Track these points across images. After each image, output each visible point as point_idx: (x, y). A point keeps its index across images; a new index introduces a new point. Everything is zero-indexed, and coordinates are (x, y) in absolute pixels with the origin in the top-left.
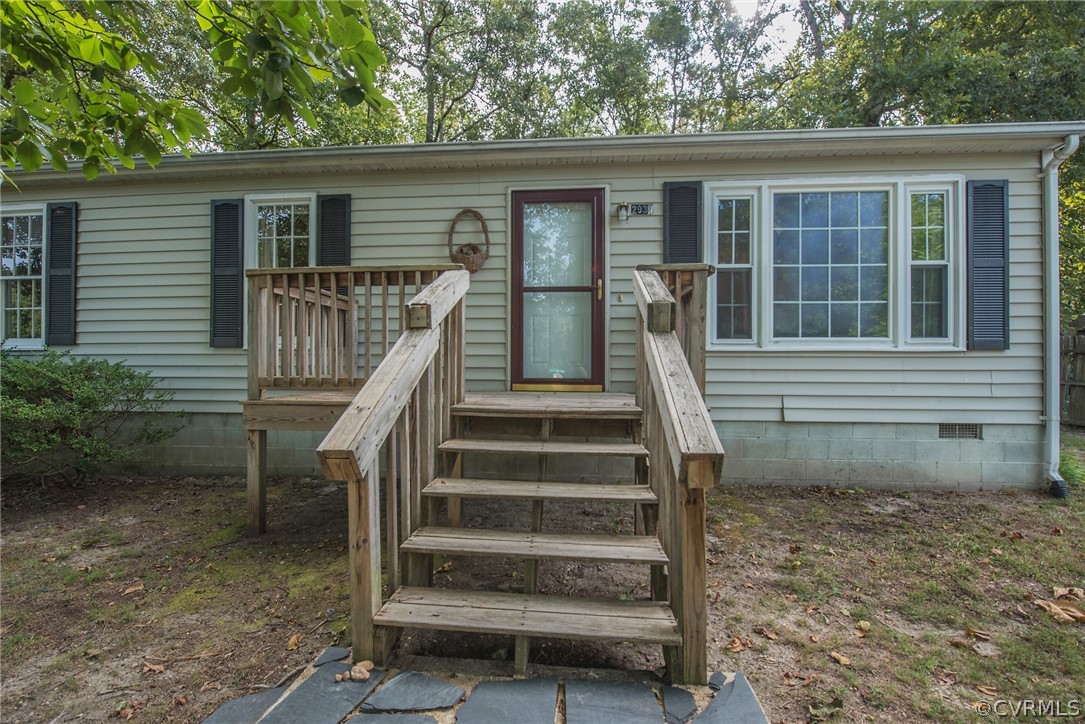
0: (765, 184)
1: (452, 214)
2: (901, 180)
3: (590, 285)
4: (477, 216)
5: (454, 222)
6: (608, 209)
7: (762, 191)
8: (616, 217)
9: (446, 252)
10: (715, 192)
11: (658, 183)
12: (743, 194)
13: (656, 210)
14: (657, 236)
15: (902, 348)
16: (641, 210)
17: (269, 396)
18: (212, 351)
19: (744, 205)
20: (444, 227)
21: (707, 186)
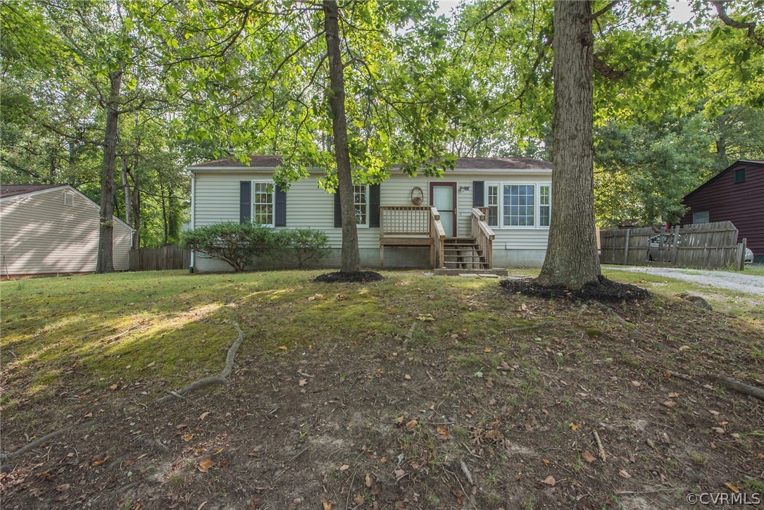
0: (501, 182)
1: (412, 188)
2: (537, 182)
3: (452, 209)
4: (419, 189)
5: (413, 190)
6: (458, 188)
7: (501, 185)
8: (460, 190)
9: (410, 199)
10: (488, 184)
11: (472, 181)
12: (495, 185)
13: (471, 189)
14: (471, 196)
15: (537, 229)
16: (467, 188)
17: (385, 236)
18: (334, 228)
19: (495, 189)
20: (409, 192)
21: (485, 182)
